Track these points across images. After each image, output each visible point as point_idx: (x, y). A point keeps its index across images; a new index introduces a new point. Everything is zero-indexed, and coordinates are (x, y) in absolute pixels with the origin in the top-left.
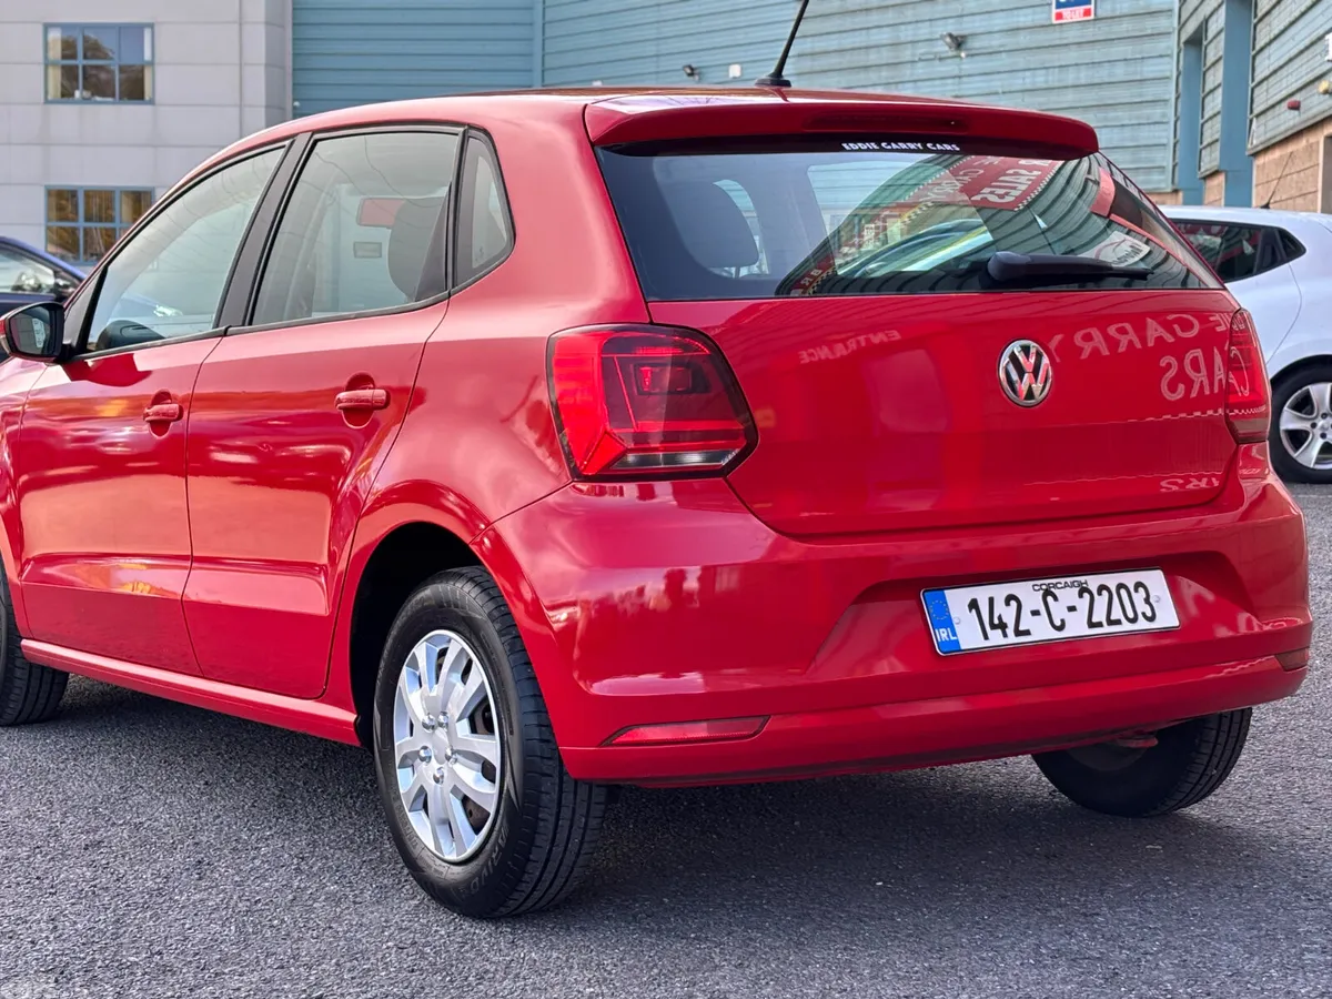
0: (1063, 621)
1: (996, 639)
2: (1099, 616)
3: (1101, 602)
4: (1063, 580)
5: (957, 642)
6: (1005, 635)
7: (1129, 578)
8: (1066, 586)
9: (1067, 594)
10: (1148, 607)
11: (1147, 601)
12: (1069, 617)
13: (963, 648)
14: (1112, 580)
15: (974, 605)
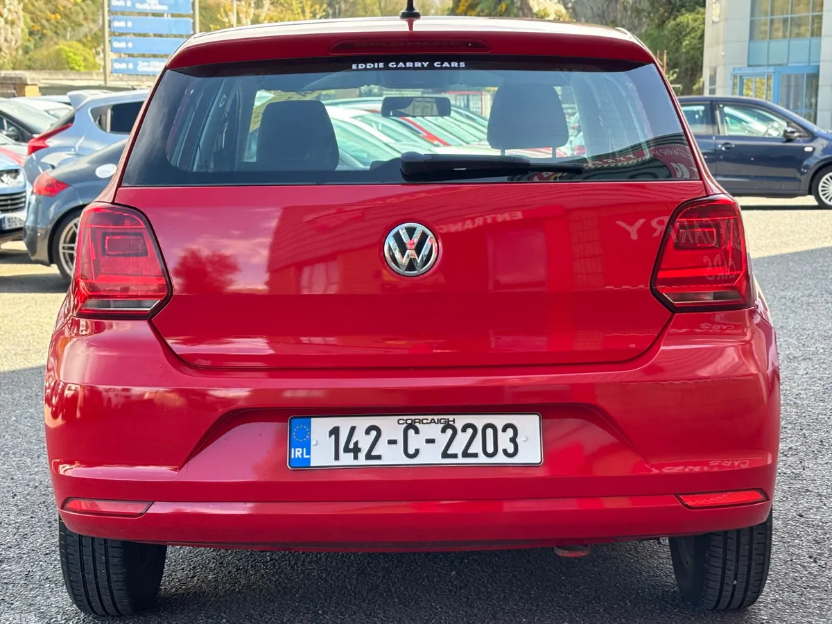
0: (417, 451)
1: (347, 459)
2: (457, 448)
3: (462, 439)
4: (430, 417)
5: (309, 459)
6: (356, 457)
7: (499, 420)
8: (433, 421)
9: (430, 428)
10: (512, 445)
11: (513, 440)
12: (425, 448)
13: (312, 465)
14: (479, 421)
15: (335, 432)
